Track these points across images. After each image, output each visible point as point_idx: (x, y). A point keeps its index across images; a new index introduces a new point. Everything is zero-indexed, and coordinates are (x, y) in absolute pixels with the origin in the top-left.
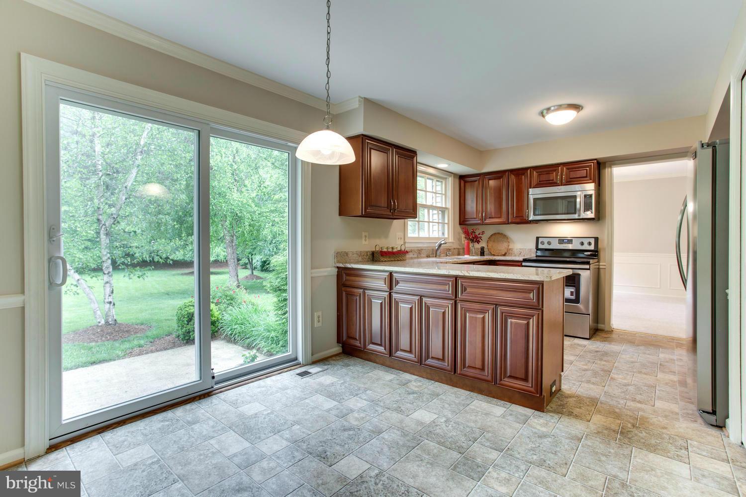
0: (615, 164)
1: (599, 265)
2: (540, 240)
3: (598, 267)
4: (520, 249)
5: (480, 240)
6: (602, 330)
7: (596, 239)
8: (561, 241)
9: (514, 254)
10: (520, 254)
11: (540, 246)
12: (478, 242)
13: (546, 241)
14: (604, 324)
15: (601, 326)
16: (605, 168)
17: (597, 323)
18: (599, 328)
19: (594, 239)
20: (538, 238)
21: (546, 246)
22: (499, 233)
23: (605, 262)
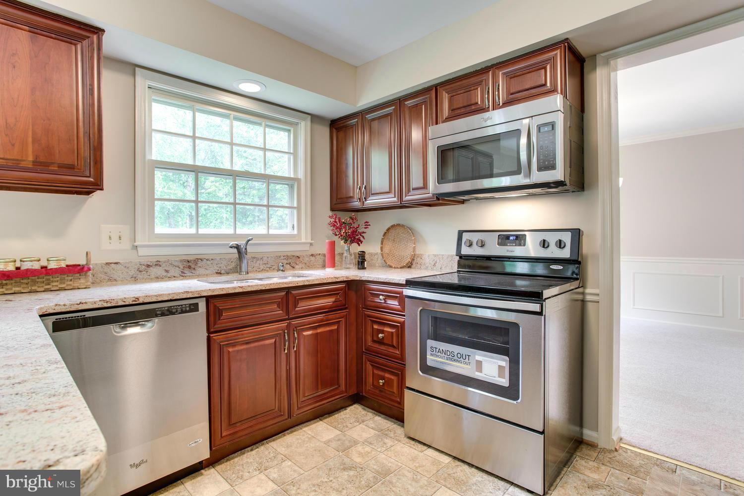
0: (616, 56)
1: (583, 294)
2: (466, 236)
3: (580, 297)
4: (435, 256)
5: (362, 239)
6: (592, 446)
7: (577, 234)
8: (505, 238)
9: (424, 264)
10: (434, 265)
11: (465, 251)
12: (359, 242)
13: (475, 237)
14: (596, 429)
15: (588, 434)
16: (594, 68)
17: (581, 425)
18: (585, 438)
19: (569, 234)
20: (461, 233)
21: (476, 251)
22: (398, 225)
23: (598, 287)
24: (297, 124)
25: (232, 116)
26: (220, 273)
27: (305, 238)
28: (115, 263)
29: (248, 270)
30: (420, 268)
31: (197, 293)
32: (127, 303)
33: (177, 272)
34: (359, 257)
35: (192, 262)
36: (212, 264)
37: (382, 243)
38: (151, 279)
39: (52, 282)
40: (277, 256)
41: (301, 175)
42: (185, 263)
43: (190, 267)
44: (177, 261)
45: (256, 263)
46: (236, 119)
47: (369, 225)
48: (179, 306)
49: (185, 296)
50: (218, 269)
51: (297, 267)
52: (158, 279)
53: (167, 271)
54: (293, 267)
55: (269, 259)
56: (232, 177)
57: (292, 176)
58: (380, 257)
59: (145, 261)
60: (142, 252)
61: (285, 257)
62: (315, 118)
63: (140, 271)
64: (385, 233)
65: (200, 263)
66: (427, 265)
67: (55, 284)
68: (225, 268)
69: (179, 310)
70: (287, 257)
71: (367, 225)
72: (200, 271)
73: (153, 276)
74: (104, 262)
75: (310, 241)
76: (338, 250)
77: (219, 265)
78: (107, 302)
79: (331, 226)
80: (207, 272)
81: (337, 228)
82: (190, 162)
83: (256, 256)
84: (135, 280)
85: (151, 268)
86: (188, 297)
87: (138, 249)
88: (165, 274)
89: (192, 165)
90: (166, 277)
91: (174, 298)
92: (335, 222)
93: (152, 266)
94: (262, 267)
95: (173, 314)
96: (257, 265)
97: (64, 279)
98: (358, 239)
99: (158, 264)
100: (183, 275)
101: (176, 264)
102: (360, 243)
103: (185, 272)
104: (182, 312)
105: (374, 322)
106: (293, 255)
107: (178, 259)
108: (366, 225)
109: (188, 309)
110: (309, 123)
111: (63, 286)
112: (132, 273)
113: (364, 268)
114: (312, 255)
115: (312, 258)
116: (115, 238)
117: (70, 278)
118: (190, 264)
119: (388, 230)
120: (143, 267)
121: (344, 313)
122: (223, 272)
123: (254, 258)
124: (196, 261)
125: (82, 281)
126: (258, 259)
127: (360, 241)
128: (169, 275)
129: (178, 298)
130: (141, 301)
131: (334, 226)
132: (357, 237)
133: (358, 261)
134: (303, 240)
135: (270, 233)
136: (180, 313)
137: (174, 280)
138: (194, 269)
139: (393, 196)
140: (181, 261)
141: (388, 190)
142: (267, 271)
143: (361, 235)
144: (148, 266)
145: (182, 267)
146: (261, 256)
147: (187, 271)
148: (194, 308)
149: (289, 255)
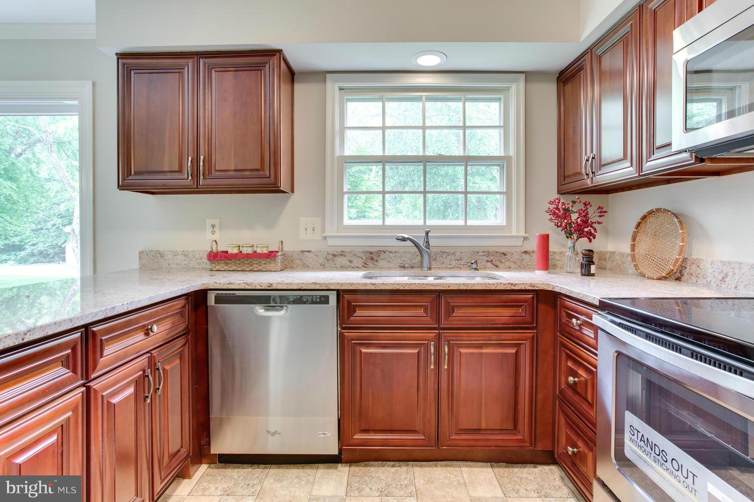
4: (726, 263)
5: (593, 232)
9: (704, 277)
10: (723, 280)
22: (659, 210)
24: (508, 89)
25: (424, 97)
26: (405, 267)
27: (518, 230)
28: (308, 251)
29: (430, 265)
30: (696, 284)
31: (325, 285)
32: (263, 288)
33: (360, 263)
34: (583, 257)
35: (375, 254)
36: (395, 256)
37: (634, 239)
38: (337, 268)
39: (254, 264)
40: (473, 252)
41: (512, 152)
42: (367, 254)
43: (372, 259)
44: (360, 252)
45: (446, 257)
46: (429, 99)
47: (605, 212)
48: (310, 296)
49: (312, 287)
50: (401, 262)
51: (501, 265)
52: (343, 268)
53: (351, 261)
54: (497, 266)
55: (464, 254)
56: (422, 163)
57: (502, 155)
58: (630, 259)
59: (331, 251)
60: (330, 242)
61: (484, 254)
62: (530, 76)
63: (328, 260)
64: (639, 224)
65: (383, 256)
66: (709, 279)
67: (255, 266)
68: (409, 261)
69: (310, 299)
70: (488, 254)
71: (602, 212)
72: (382, 263)
73: (338, 266)
74: (300, 250)
75: (523, 234)
76: (553, 248)
77: (402, 259)
78: (248, 285)
79: (550, 215)
80: (390, 265)
81: (559, 217)
82: (379, 153)
83: (447, 251)
84: (323, 267)
85: (337, 258)
86: (316, 288)
87: (327, 239)
88: (349, 264)
89: (381, 156)
90: (349, 266)
91: (303, 288)
92: (557, 208)
93: (337, 256)
94: (454, 263)
95: (305, 303)
96: (448, 261)
97: (260, 262)
98: (587, 232)
99: (342, 254)
100: (365, 266)
101: (360, 255)
102: (591, 237)
103: (368, 263)
104: (313, 302)
105: (569, 357)
106: (496, 250)
107: (361, 251)
108: (600, 212)
109: (318, 300)
110: (522, 84)
111: (260, 268)
112: (321, 261)
113: (589, 274)
114: (525, 252)
115: (526, 257)
116: (310, 229)
117: (264, 262)
118: (373, 256)
119: (644, 218)
120: (330, 256)
121: (529, 333)
122: (407, 265)
123: (444, 252)
124: (379, 253)
125: (272, 265)
126: (448, 254)
127: (591, 234)
128: (352, 265)
129: (306, 288)
130: (274, 287)
131: (554, 213)
132: (586, 230)
133: (582, 264)
134: (514, 233)
135: (468, 224)
136: (310, 303)
137: (357, 270)
138: (377, 261)
139: (629, 164)
140: (364, 252)
141: (621, 156)
142: (460, 268)
143: (592, 227)
144: (334, 255)
145: (364, 258)
146: (453, 251)
147: (369, 262)
148: (325, 300)
149: (490, 251)
